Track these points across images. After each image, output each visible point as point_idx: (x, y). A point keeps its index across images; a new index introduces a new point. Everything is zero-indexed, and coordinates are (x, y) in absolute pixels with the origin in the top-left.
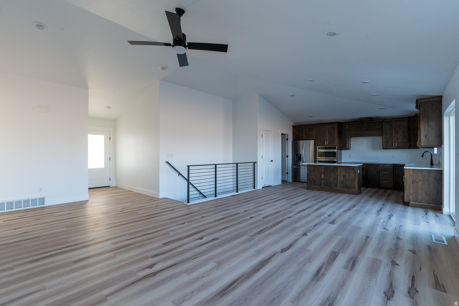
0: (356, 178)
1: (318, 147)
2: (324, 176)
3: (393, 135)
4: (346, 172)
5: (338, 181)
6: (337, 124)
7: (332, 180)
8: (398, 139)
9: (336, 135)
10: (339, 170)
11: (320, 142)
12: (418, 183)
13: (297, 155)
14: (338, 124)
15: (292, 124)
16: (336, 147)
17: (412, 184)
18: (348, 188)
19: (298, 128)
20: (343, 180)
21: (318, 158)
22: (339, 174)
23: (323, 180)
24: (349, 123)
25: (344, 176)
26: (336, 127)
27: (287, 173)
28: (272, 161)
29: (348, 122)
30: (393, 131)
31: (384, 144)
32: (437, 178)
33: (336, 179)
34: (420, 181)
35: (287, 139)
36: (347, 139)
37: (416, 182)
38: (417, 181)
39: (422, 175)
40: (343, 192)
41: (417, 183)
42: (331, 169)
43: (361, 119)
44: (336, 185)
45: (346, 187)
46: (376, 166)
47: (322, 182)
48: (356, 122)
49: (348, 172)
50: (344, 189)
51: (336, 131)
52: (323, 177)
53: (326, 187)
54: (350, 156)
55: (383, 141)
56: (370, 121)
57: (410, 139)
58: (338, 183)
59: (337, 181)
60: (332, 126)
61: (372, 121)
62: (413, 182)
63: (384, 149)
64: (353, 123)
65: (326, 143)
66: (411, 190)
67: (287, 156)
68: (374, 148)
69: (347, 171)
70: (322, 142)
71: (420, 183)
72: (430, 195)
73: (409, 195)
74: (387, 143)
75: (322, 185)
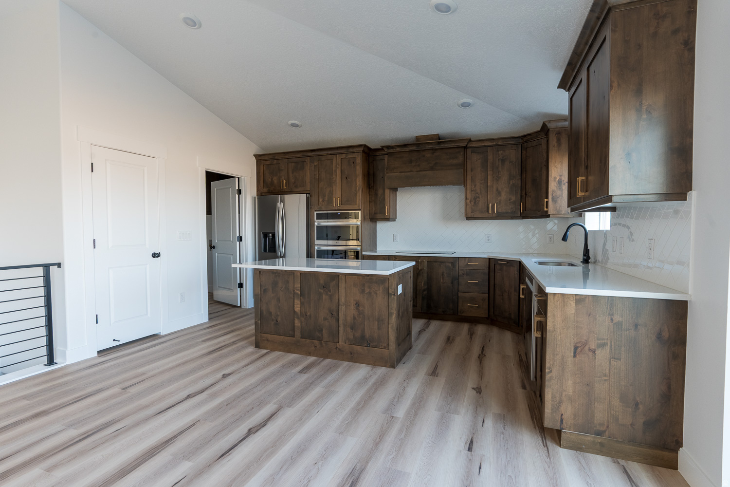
0: (392, 314)
1: (315, 213)
2: (302, 304)
3: (489, 185)
4: (363, 291)
5: (341, 322)
6: (361, 149)
7: (325, 319)
8: (499, 193)
9: (359, 181)
10: (342, 285)
11: (321, 200)
12: (594, 352)
13: (265, 235)
14: (363, 151)
15: (254, 149)
16: (360, 212)
17: (575, 356)
18: (368, 345)
19: (268, 162)
20: (354, 318)
21: (317, 242)
22: (343, 300)
23: (298, 318)
24: (391, 151)
25: (358, 305)
26: (359, 159)
27: (241, 285)
28: (156, 255)
29: (389, 147)
30: (489, 172)
31: (468, 207)
32: (666, 335)
33: (334, 314)
34: (603, 345)
35: (239, 192)
36: (387, 191)
37: (587, 347)
38: (593, 347)
39: (612, 320)
40: (354, 358)
41: (591, 354)
42: (322, 282)
43: (418, 138)
44: (335, 335)
45: (363, 341)
46: (450, 265)
47: (297, 323)
48: (405, 146)
49: (370, 293)
50: (358, 348)
51: (359, 170)
52: (298, 309)
53: (308, 341)
54: (394, 238)
55: (466, 199)
56: (439, 143)
57: (526, 194)
58: (341, 329)
59: (338, 320)
60: (350, 156)
61: (443, 146)
62: (576, 348)
63: (468, 218)
64: (398, 149)
65: (336, 202)
66: (570, 383)
67: (240, 239)
68: (447, 217)
69: (367, 290)
70: (327, 199)
71: (603, 355)
72: (637, 404)
73: (560, 402)
74: (475, 203)
75: (298, 334)
